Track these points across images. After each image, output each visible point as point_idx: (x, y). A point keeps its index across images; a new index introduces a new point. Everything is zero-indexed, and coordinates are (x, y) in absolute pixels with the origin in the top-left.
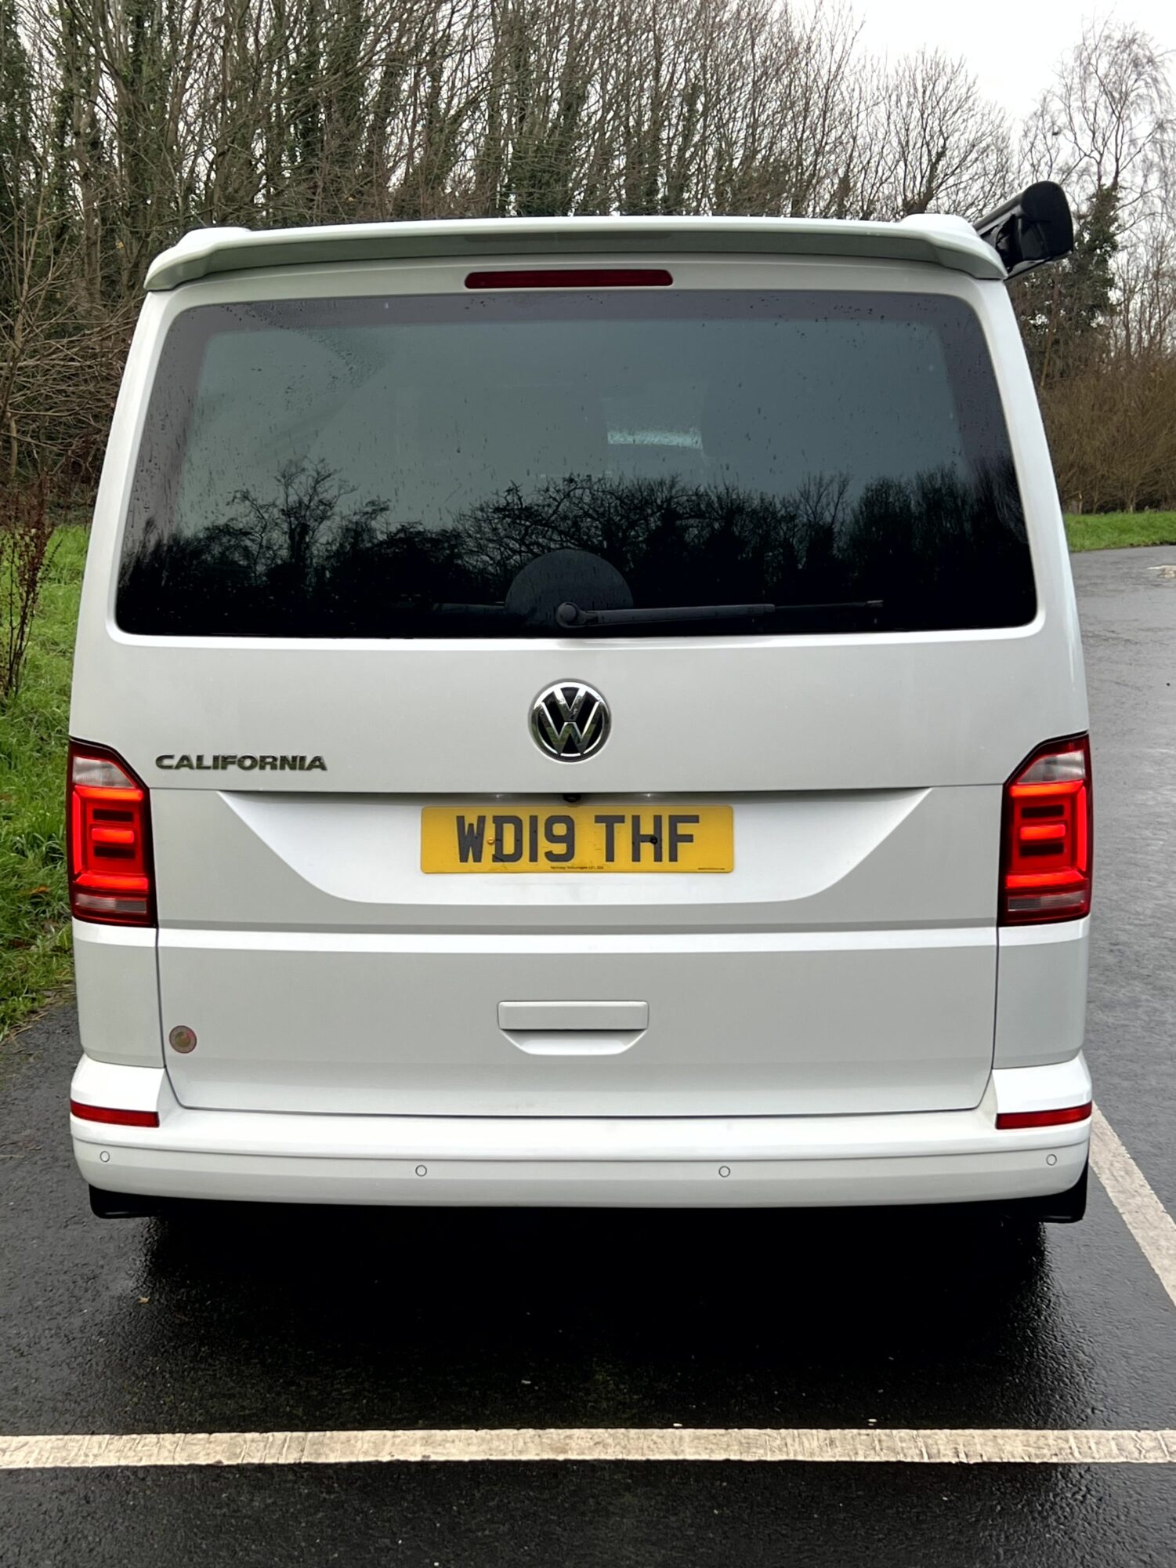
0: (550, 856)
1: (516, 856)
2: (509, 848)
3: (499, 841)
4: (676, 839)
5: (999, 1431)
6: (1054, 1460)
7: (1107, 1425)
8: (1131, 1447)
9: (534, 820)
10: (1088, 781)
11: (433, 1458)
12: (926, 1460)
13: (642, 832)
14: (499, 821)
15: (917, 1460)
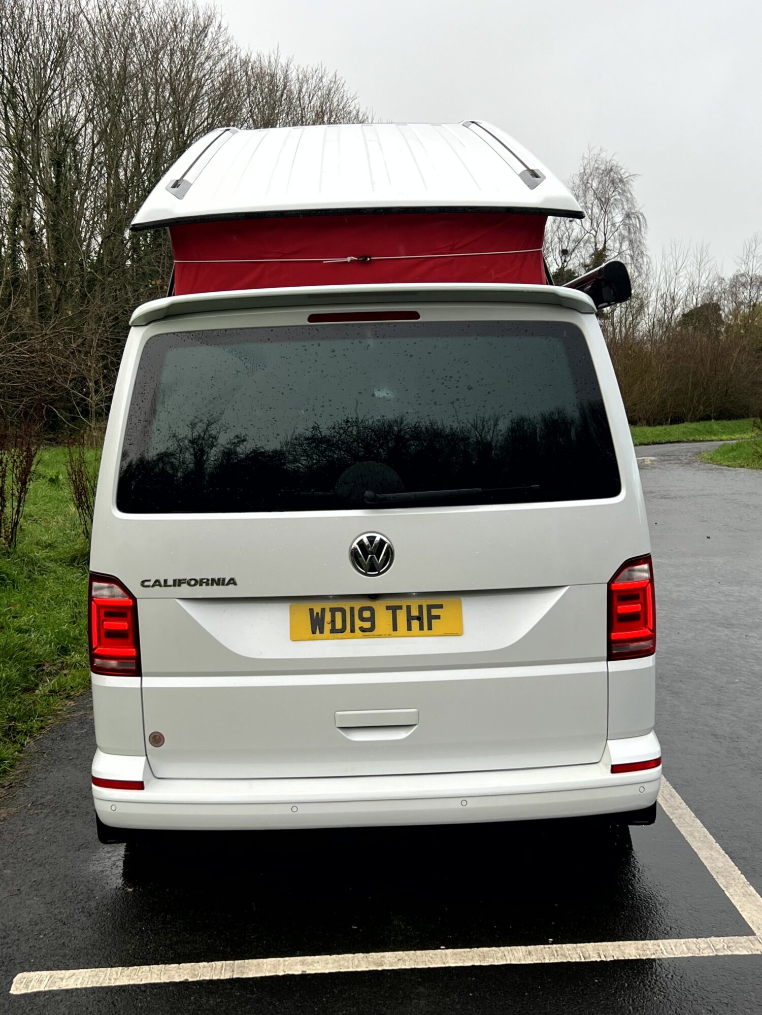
0: (363, 630)
1: (342, 630)
2: (339, 625)
3: (333, 621)
4: (431, 618)
5: (621, 943)
6: (653, 957)
7: (679, 936)
8: (694, 947)
9: (352, 609)
10: (651, 580)
11: (308, 972)
12: (583, 960)
13: (413, 614)
14: (333, 611)
15: (578, 960)
